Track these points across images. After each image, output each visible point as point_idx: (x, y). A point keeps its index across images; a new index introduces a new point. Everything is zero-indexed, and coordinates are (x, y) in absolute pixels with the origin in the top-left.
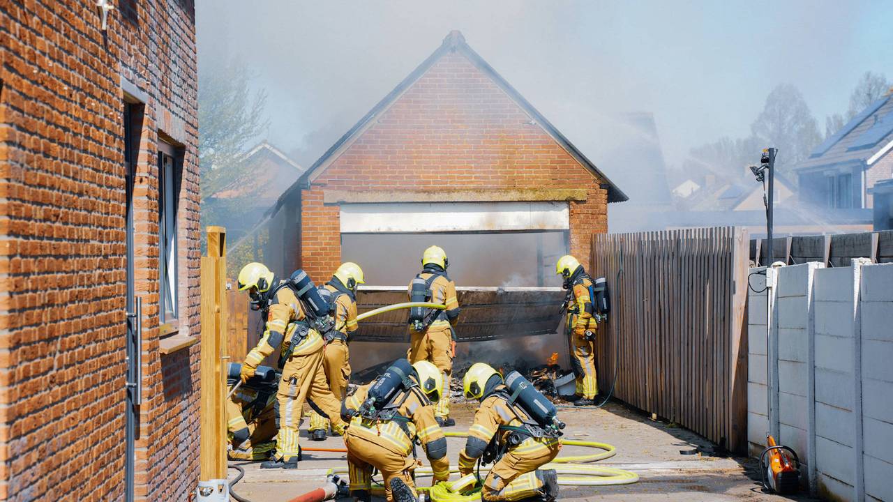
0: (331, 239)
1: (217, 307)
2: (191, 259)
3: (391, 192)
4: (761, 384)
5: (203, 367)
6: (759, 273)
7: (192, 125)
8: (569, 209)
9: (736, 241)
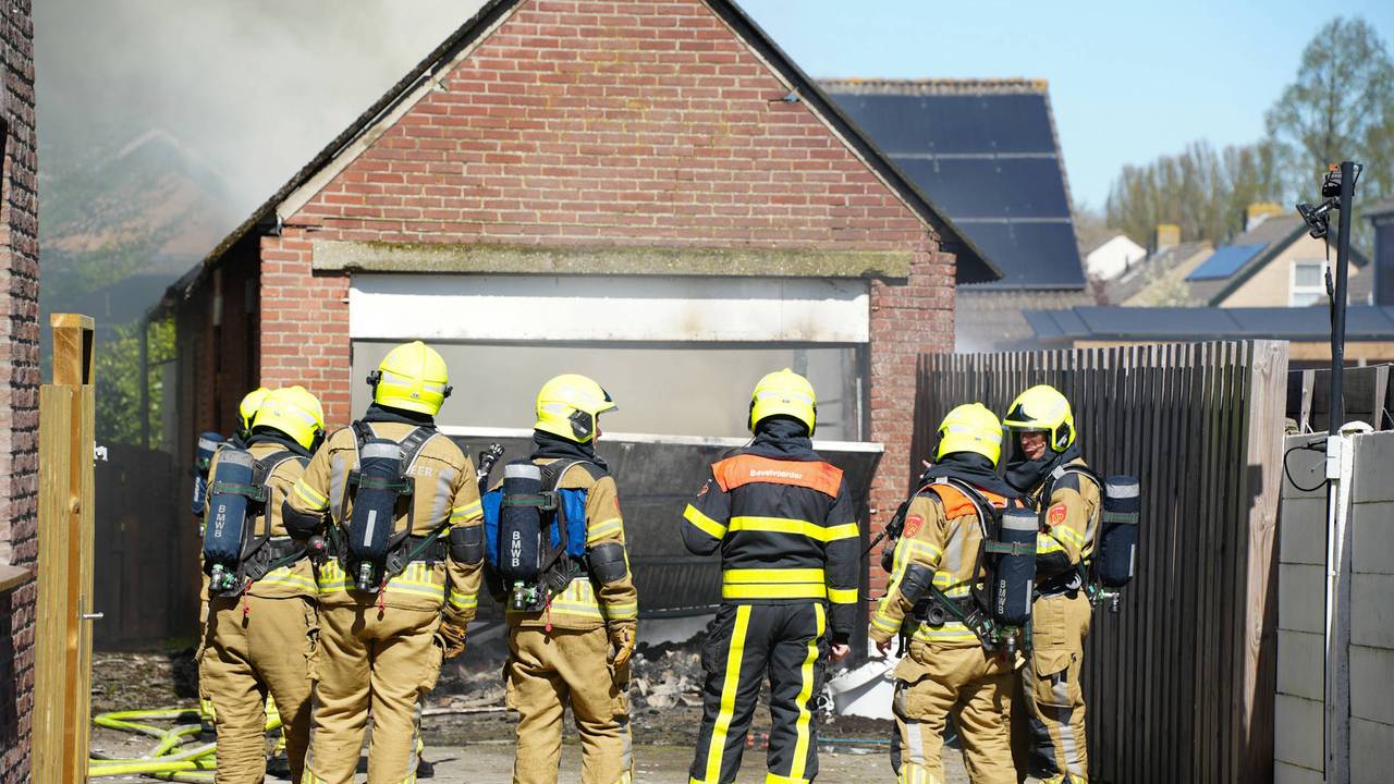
0: (329, 351)
1: (72, 502)
2: (18, 387)
3: (468, 249)
4: (1309, 699)
5: (40, 636)
6: (1310, 447)
7: (21, 74)
8: (871, 297)
9: (1256, 372)
